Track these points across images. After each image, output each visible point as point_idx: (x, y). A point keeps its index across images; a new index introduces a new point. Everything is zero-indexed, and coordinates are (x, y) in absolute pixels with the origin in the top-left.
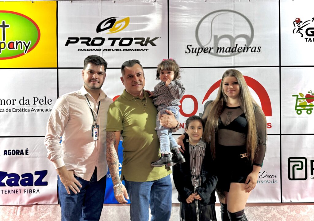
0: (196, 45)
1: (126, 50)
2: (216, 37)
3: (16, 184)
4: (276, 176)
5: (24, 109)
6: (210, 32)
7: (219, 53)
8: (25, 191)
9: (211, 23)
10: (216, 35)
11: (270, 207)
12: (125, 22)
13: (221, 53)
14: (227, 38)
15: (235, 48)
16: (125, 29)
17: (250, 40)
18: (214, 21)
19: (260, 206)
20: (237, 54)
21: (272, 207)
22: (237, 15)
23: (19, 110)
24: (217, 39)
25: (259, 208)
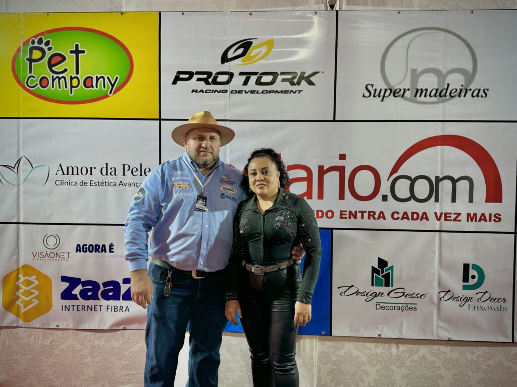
0: (380, 85)
1: (267, 91)
2: (414, 71)
3: (95, 297)
4: (505, 300)
5: (107, 182)
6: (405, 64)
7: (418, 98)
8: (108, 307)
9: (406, 49)
10: (414, 68)
11: (494, 349)
12: (266, 46)
13: (422, 99)
14: (432, 74)
15: (445, 91)
16: (265, 58)
17: (470, 77)
18: (410, 46)
19: (477, 346)
20: (448, 100)
21: (497, 348)
22: (450, 36)
23: (100, 184)
24: (415, 75)
25: (475, 349)
